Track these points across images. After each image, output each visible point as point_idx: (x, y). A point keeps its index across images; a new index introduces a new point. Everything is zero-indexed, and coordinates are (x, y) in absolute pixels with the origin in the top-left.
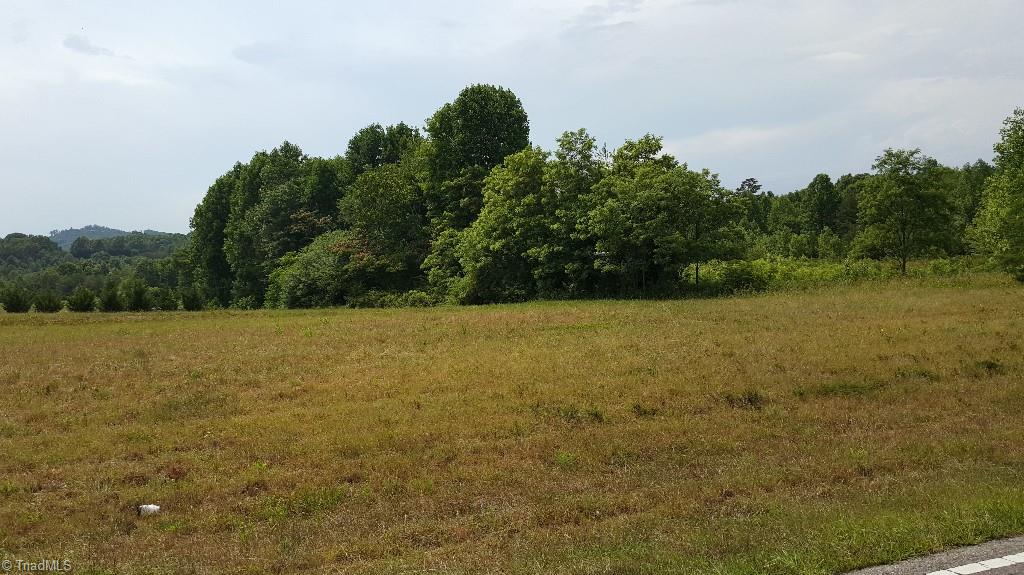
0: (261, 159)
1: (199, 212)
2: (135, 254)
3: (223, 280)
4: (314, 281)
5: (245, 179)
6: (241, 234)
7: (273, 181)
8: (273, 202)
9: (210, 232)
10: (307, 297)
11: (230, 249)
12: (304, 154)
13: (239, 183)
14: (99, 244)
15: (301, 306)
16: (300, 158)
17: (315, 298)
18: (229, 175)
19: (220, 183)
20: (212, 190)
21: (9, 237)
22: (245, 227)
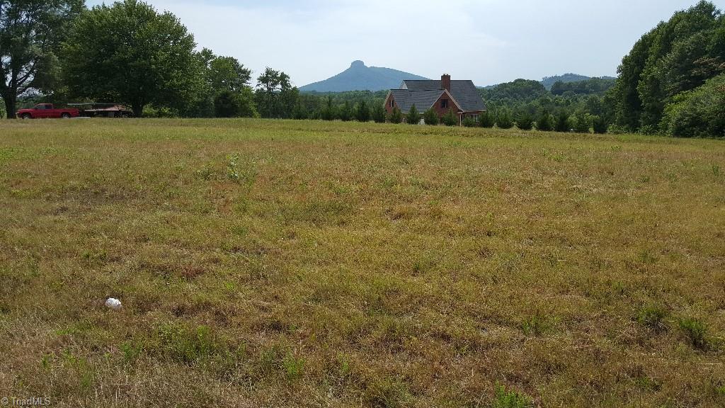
0: (679, 17)
1: (625, 61)
2: (592, 92)
3: (636, 112)
4: (699, 114)
5: (662, 34)
6: (653, 78)
7: (683, 34)
8: (682, 50)
9: (630, 76)
10: (691, 128)
11: (643, 88)
12: (717, 9)
13: (658, 37)
14: (569, 86)
15: (685, 136)
16: (713, 13)
17: (696, 129)
18: (653, 31)
19: (645, 38)
20: (638, 44)
21: (516, 81)
22: (656, 71)
